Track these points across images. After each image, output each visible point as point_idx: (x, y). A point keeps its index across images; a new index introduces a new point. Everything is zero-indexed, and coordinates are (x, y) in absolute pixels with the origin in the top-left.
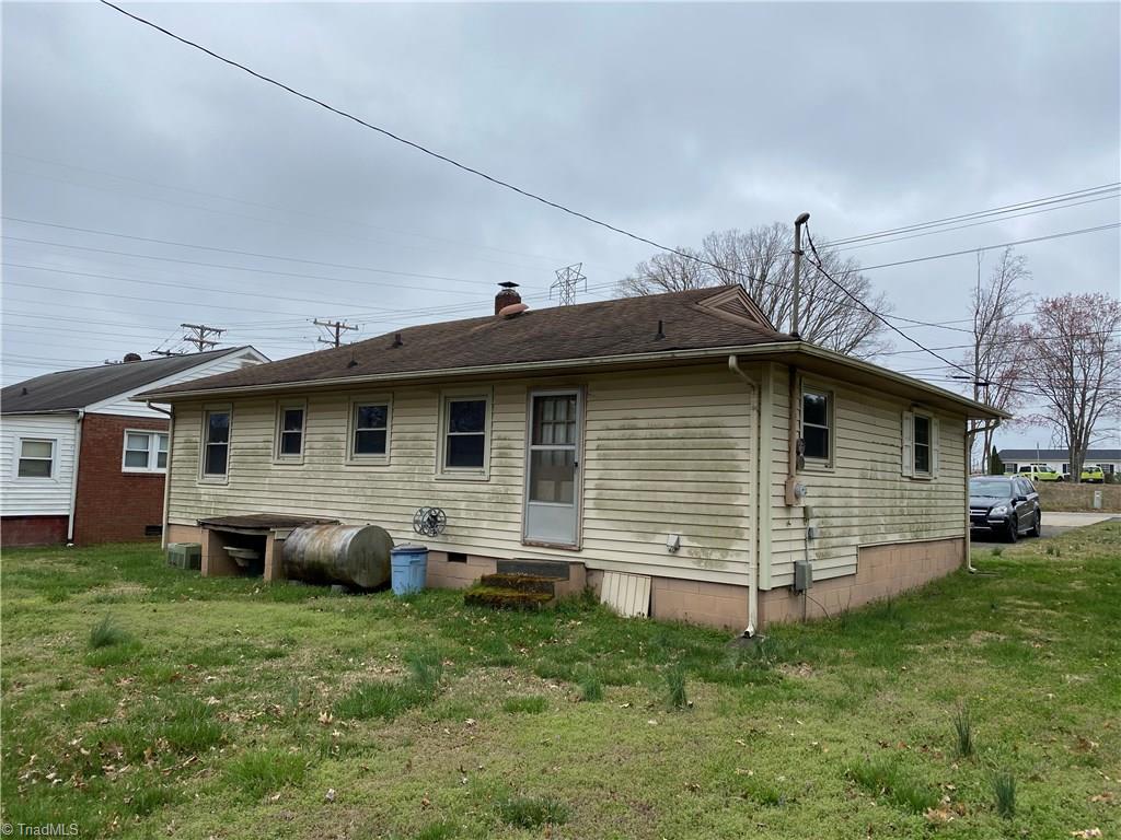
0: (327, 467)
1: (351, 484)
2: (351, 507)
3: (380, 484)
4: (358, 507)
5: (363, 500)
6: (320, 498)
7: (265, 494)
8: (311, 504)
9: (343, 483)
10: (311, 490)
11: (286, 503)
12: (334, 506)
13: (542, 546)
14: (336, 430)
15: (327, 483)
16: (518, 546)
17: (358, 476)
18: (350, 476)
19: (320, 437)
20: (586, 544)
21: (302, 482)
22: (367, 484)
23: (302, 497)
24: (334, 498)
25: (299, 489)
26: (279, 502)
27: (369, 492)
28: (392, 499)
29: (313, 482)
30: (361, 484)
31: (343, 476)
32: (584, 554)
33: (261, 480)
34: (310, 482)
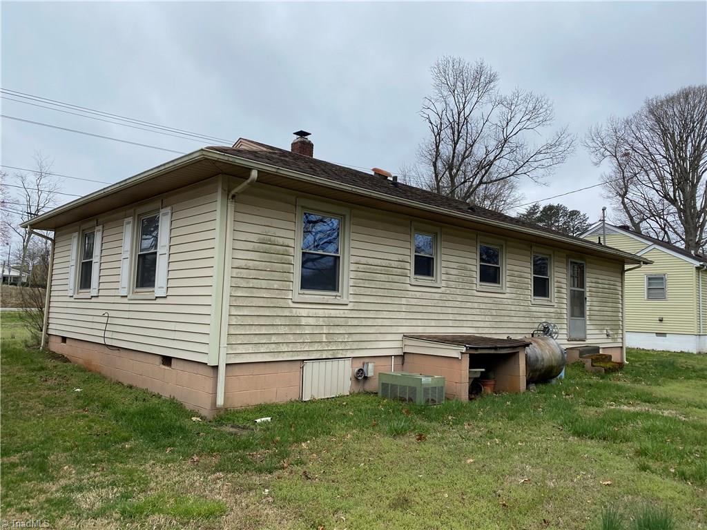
0: (463, 292)
1: (483, 306)
2: (482, 324)
3: (501, 307)
4: (487, 324)
5: (490, 318)
6: (458, 317)
7: (403, 315)
8: (450, 323)
9: (476, 305)
10: (450, 311)
11: (426, 323)
12: (469, 324)
13: (576, 340)
14: (469, 261)
15: (463, 305)
16: (566, 342)
17: (486, 300)
18: (480, 300)
19: (455, 265)
20: (588, 337)
21: (441, 303)
22: (492, 306)
23: (442, 317)
24: (469, 318)
25: (439, 310)
26: (419, 323)
27: (494, 313)
28: (508, 318)
29: (450, 304)
30: (489, 306)
31: (475, 299)
32: (588, 342)
33: (396, 301)
34: (447, 304)
